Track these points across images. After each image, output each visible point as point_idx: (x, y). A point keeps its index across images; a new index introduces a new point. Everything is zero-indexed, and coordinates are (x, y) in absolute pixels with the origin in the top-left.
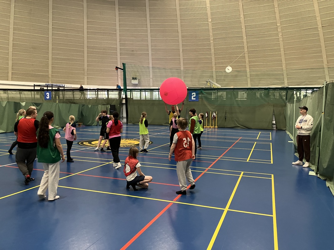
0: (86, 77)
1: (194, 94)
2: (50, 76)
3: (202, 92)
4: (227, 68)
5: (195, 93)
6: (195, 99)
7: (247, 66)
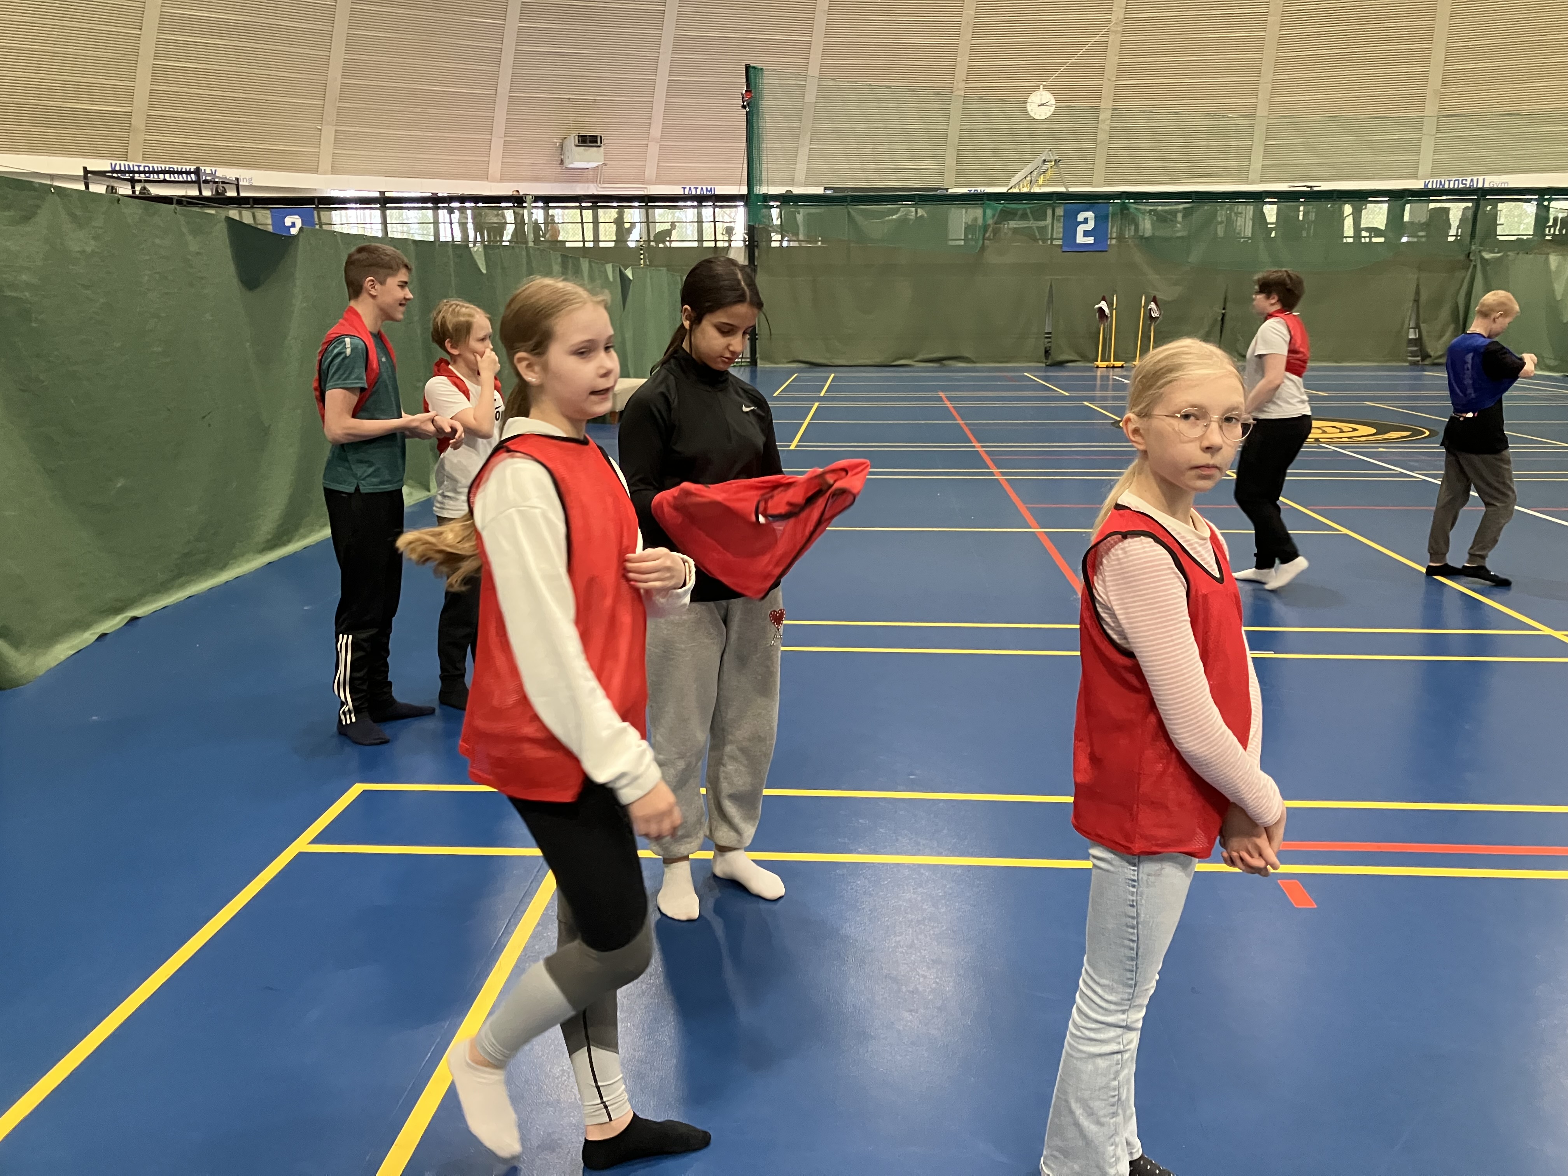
0: (328, 133)
1: (1087, 218)
2: (139, 121)
3: (1124, 208)
4: (1033, 97)
5: (1090, 215)
6: (1092, 242)
7: (1107, 91)
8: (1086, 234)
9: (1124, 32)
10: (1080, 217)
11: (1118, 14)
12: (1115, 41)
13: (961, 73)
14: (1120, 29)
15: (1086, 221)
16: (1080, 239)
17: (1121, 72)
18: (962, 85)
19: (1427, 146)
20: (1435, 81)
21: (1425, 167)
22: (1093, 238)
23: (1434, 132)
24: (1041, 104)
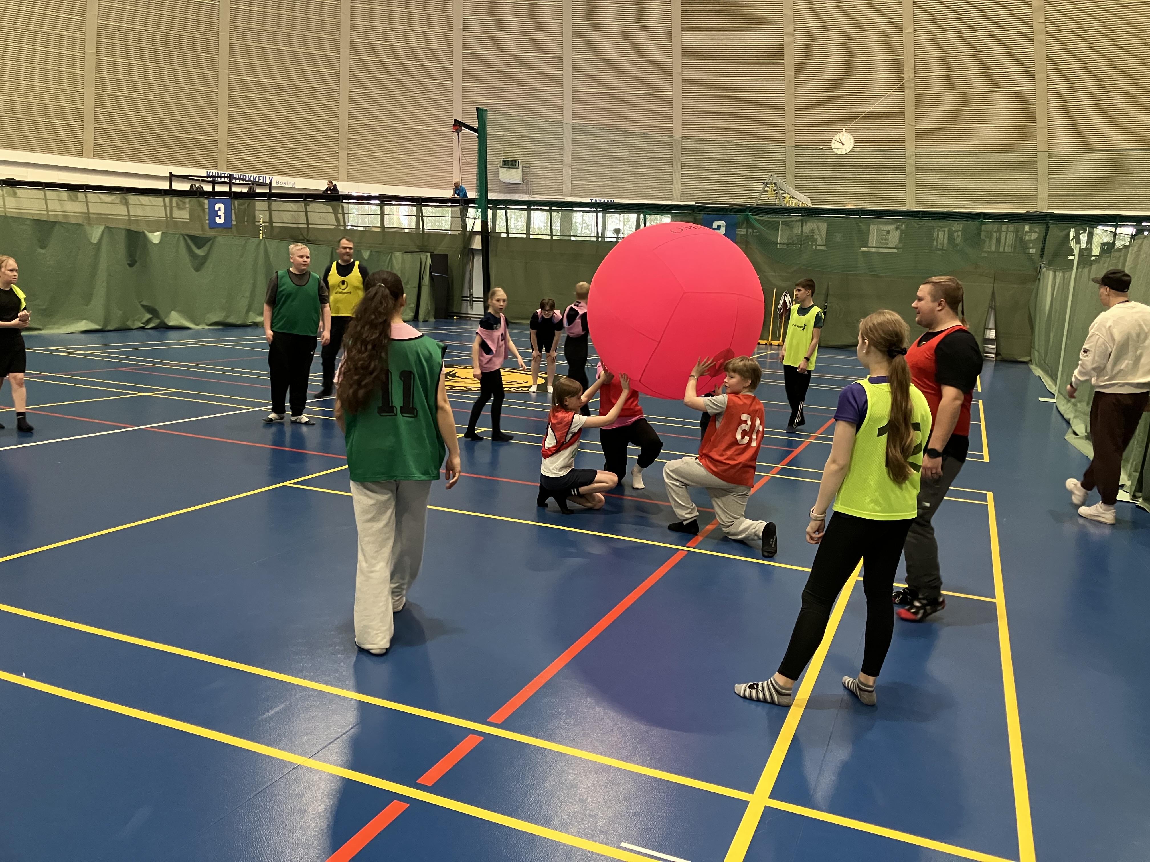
0: (343, 154)
1: (720, 226)
2: (222, 146)
4: (837, 137)
5: (722, 223)
7: (909, 134)
9: (916, 88)
11: (909, 74)
12: (909, 94)
13: (790, 119)
14: (913, 85)
17: (918, 118)
18: (793, 128)
24: (842, 143)
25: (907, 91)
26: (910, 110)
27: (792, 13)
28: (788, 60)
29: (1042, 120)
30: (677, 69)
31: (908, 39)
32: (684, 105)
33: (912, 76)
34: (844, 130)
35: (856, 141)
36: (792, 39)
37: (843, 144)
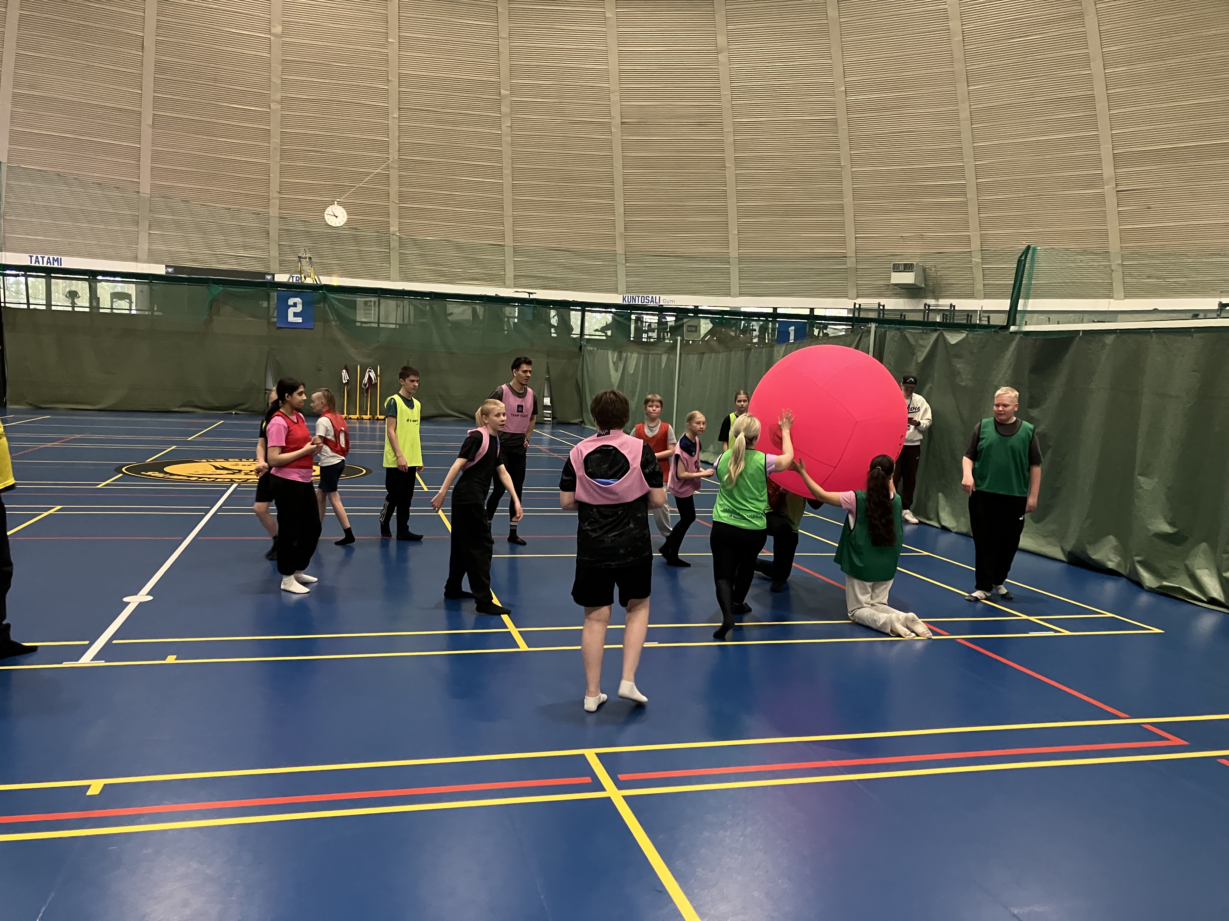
1: (296, 303)
3: (325, 297)
4: (329, 209)
6: (301, 321)
7: (394, 210)
8: (296, 315)
9: (400, 169)
10: (291, 302)
11: (394, 155)
12: (394, 174)
13: (275, 186)
14: (397, 166)
15: (295, 305)
16: (291, 318)
17: (402, 197)
18: (277, 195)
19: (621, 271)
20: (620, 227)
21: (622, 286)
22: (301, 318)
23: (624, 262)
24: (335, 216)
25: (391, 171)
26: (394, 189)
27: (279, 81)
28: (275, 128)
29: (508, 210)
30: (147, 119)
31: (393, 124)
32: (153, 160)
33: (396, 157)
34: (336, 202)
35: (348, 214)
36: (279, 106)
37: (337, 217)
